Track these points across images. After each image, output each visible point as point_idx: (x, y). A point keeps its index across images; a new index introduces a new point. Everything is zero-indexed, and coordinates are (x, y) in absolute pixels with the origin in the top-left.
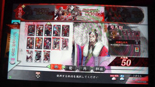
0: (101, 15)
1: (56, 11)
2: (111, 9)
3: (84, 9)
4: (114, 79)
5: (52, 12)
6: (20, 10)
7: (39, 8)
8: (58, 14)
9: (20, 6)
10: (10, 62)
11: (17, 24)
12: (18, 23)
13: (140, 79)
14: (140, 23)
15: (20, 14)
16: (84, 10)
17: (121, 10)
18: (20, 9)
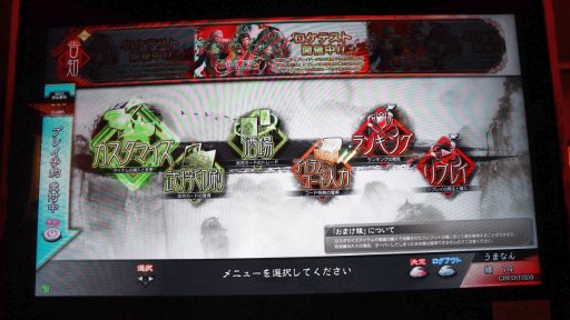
0: (357, 50)
1: (198, 44)
2: (391, 29)
3: (296, 34)
4: (416, 272)
5: (185, 50)
6: (74, 50)
7: (139, 40)
8: (205, 56)
9: (74, 37)
10: (43, 235)
11: (65, 97)
12: (67, 93)
13: (510, 266)
14: (493, 70)
15: (73, 62)
16: (297, 37)
17: (426, 31)
18: (73, 45)
